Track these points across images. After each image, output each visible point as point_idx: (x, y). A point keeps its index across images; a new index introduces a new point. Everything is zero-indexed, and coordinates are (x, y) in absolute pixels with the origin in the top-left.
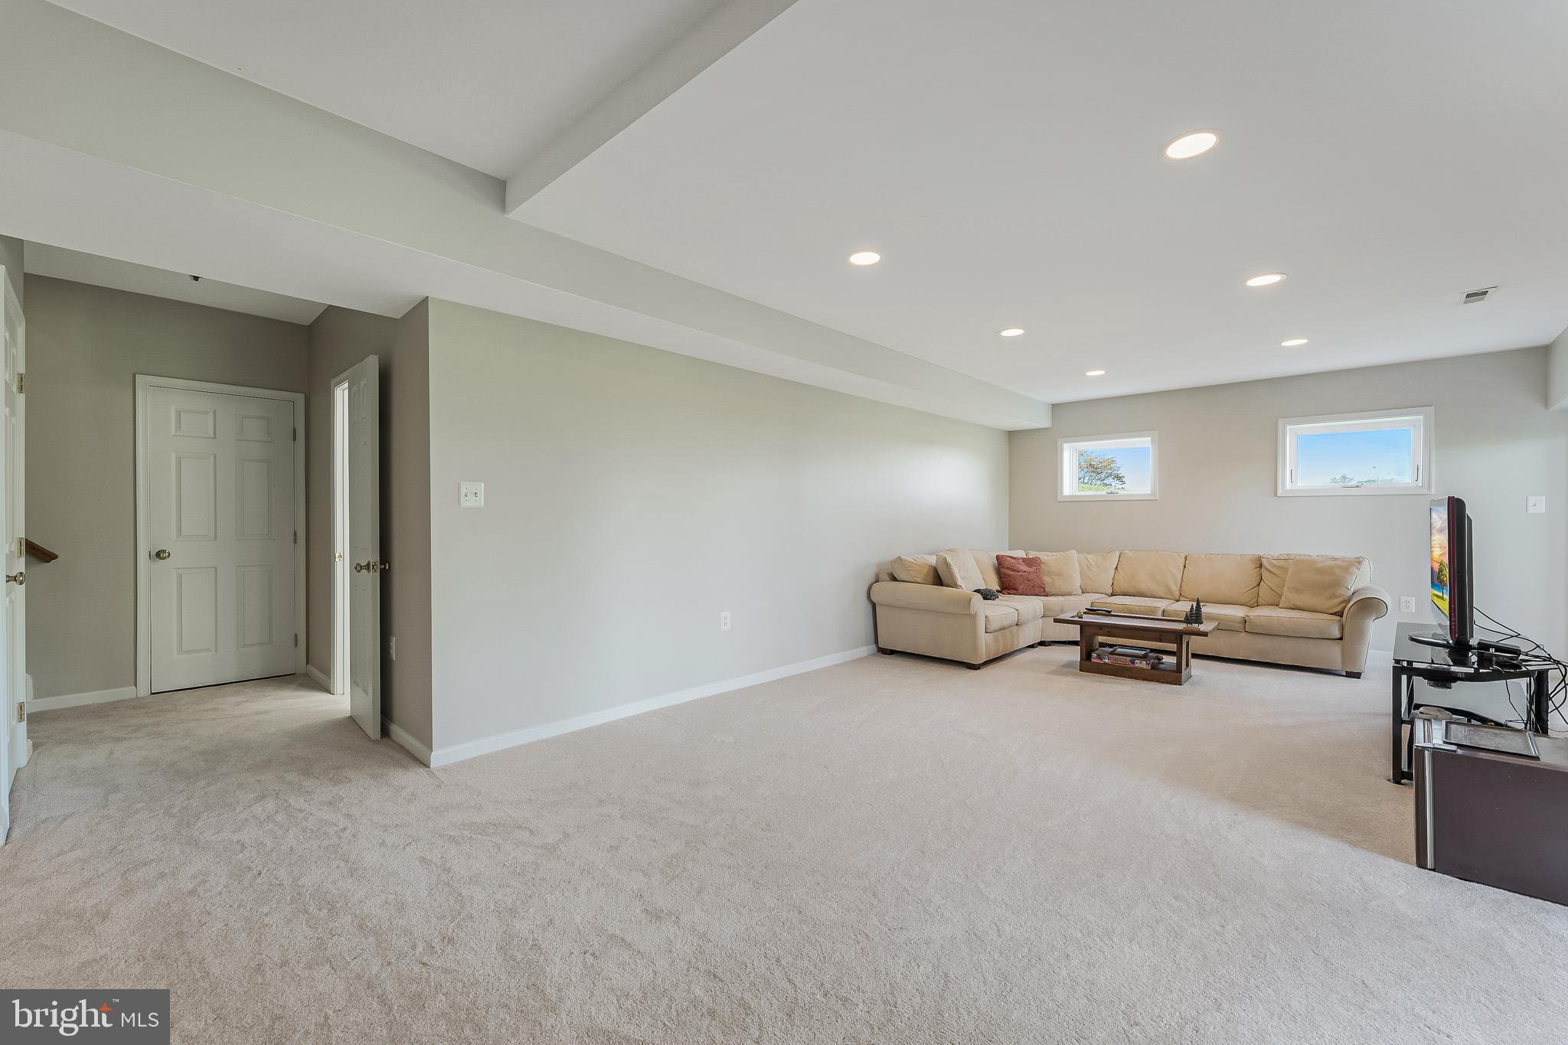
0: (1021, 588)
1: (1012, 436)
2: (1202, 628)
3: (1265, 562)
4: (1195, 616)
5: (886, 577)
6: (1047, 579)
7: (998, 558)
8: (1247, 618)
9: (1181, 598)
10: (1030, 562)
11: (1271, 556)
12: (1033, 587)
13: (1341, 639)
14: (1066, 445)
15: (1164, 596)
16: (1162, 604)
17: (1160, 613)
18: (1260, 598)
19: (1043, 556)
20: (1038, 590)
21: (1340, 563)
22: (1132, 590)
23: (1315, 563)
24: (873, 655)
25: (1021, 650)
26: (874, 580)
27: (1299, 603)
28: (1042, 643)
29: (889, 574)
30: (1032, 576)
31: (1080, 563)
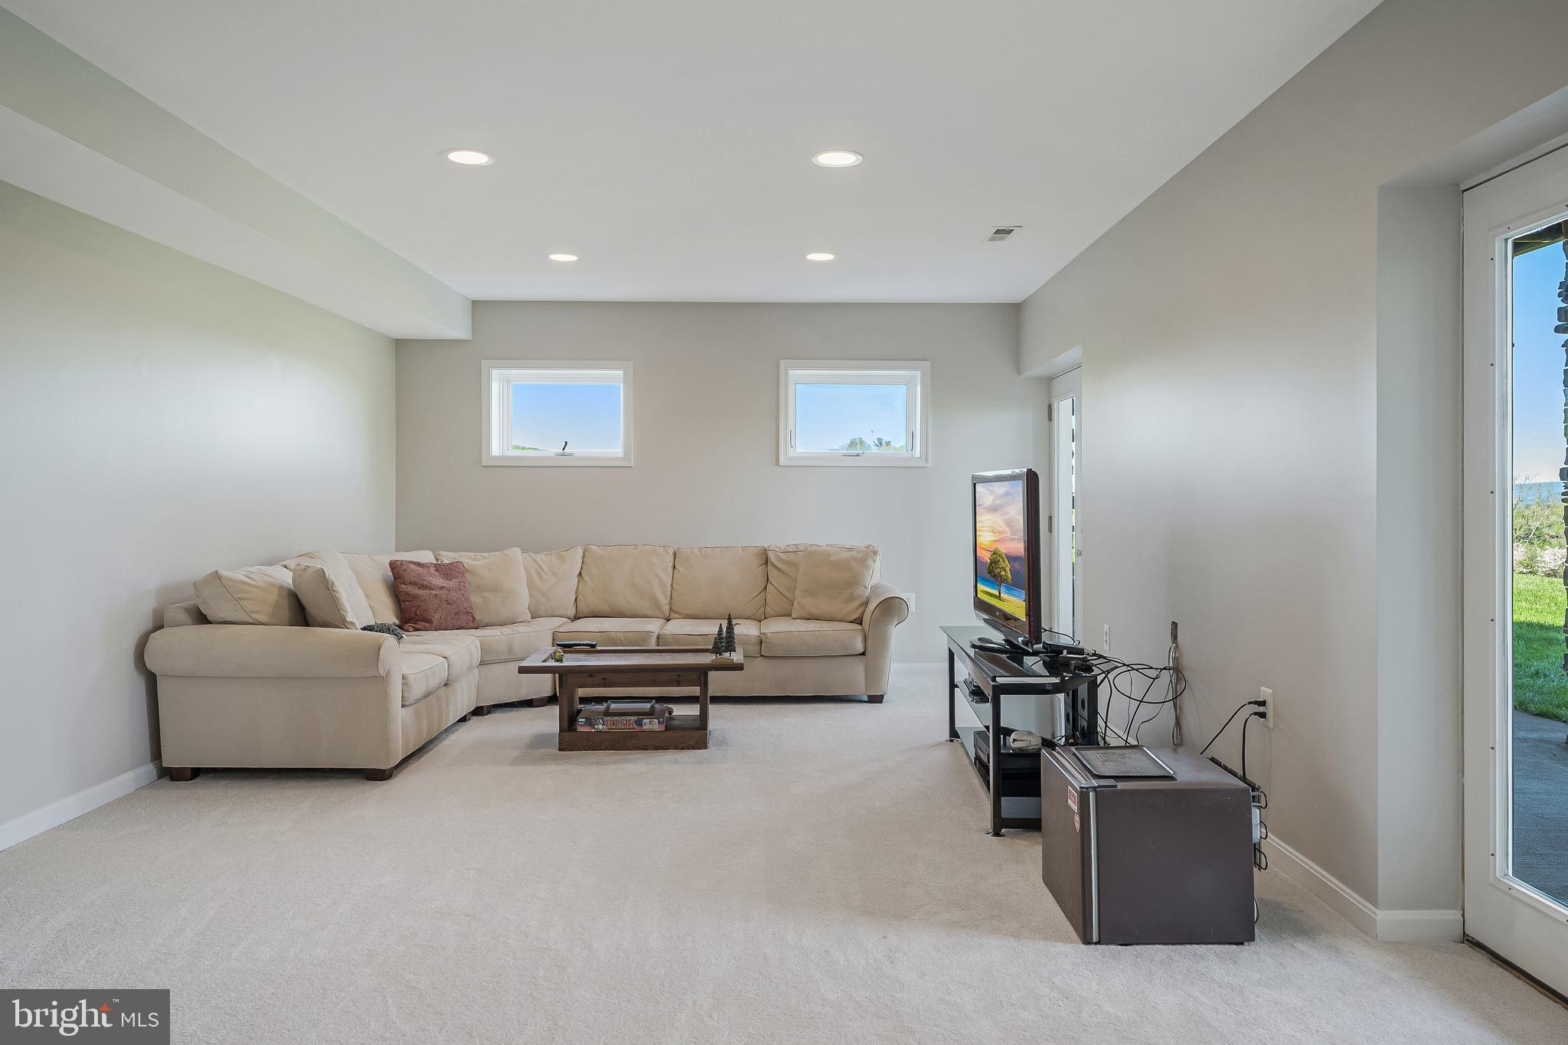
0: (436, 618)
1: (403, 348)
2: (737, 657)
3: (772, 556)
4: (725, 642)
5: (184, 617)
6: (476, 599)
7: (393, 565)
8: (763, 637)
9: (673, 615)
10: (448, 571)
11: (778, 547)
12: (456, 614)
13: (863, 654)
14: (495, 373)
15: (649, 613)
16: (654, 626)
17: (653, 640)
18: (767, 607)
19: (467, 559)
20: (464, 618)
21: (854, 553)
22: (606, 608)
23: (829, 555)
24: (150, 785)
25: (448, 730)
26: (150, 625)
27: (814, 611)
28: (478, 712)
29: (187, 610)
30: (454, 595)
31: (525, 569)
